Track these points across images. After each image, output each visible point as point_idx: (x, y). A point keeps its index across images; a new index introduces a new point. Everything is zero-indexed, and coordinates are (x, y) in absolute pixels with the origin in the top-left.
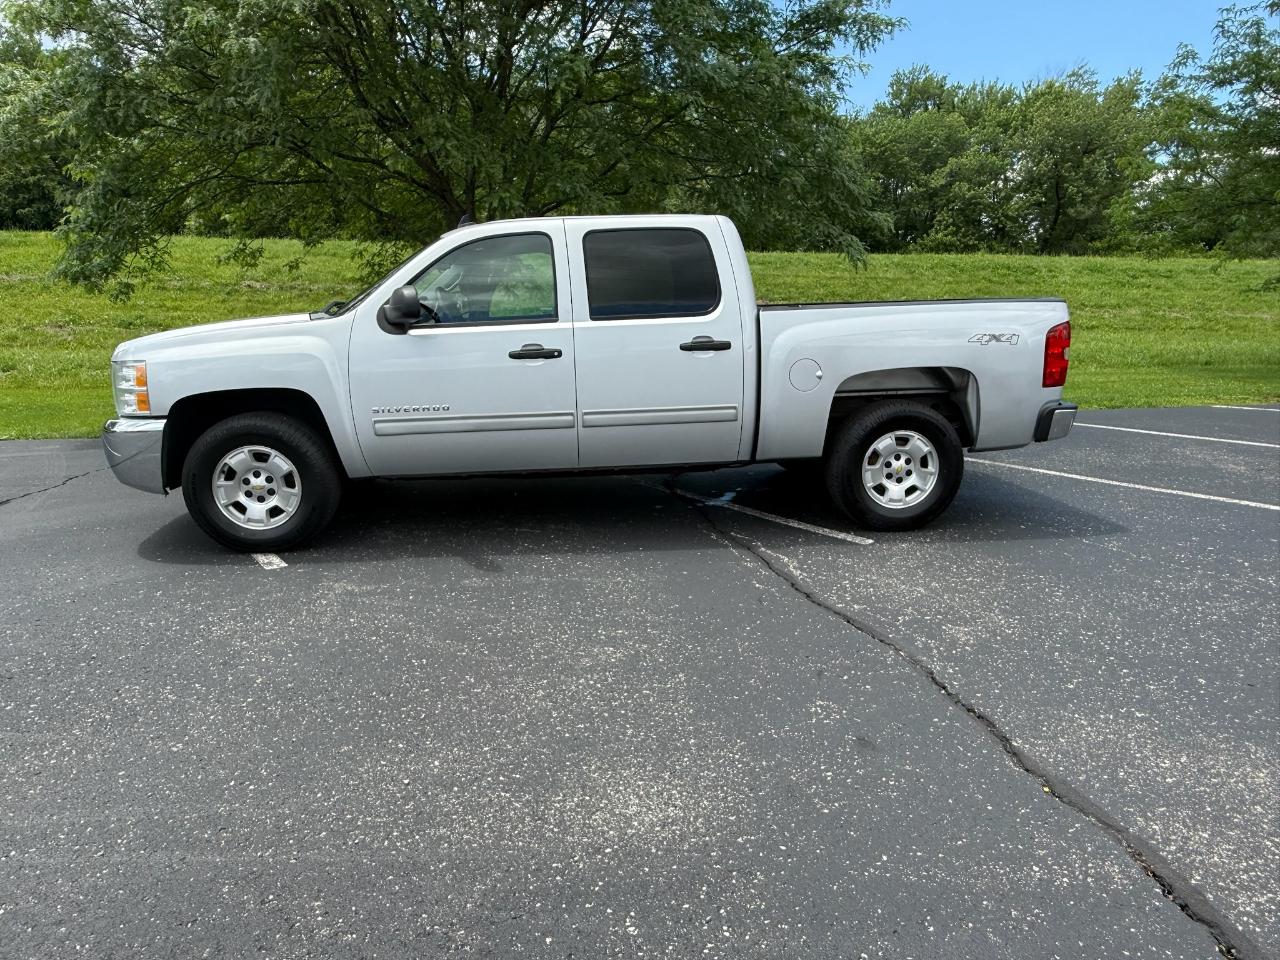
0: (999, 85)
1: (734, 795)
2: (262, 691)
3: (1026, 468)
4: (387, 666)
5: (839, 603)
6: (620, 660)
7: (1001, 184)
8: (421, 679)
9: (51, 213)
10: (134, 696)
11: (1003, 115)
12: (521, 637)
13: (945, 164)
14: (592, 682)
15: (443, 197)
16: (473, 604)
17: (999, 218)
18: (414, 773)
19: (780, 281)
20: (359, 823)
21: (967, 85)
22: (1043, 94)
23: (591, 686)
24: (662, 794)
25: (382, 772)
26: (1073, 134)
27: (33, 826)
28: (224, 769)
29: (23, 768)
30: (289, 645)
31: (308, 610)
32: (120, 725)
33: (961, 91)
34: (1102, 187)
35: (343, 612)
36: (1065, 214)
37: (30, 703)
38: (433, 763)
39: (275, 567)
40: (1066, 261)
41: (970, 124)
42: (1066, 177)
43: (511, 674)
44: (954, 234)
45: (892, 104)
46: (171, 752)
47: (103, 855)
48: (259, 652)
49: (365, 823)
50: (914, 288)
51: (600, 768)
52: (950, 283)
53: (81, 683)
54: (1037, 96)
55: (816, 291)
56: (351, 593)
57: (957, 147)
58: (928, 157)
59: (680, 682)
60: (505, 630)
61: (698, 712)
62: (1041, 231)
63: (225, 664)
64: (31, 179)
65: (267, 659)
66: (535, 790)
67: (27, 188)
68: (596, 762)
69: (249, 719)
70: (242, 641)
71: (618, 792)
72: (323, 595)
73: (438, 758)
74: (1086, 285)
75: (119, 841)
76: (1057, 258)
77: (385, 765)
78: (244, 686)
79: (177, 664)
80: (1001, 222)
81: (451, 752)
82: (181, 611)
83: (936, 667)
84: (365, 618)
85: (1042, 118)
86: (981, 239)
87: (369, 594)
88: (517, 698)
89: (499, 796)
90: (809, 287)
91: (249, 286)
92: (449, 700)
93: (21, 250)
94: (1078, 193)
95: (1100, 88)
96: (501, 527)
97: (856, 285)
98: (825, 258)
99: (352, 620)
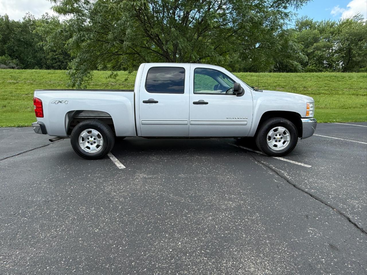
0: (330, 20)
1: (289, 266)
2: (121, 211)
3: (357, 142)
4: (159, 205)
5: (306, 189)
6: (235, 207)
7: (330, 51)
8: (170, 210)
9: (61, 65)
10: (83, 211)
11: (332, 30)
12: (200, 196)
13: (313, 45)
14: (227, 215)
15: (167, 58)
16: (183, 183)
17: (330, 61)
18: (173, 247)
19: (262, 81)
20: (157, 266)
21: (320, 21)
22: (345, 23)
23: (227, 217)
24: (262, 263)
25: (162, 246)
26: (355, 35)
27: (54, 258)
28: (111, 240)
29: (51, 235)
30: (128, 195)
31: (133, 183)
32: (80, 221)
33: (318, 23)
34: (364, 51)
35: (143, 184)
36: (352, 60)
37: (53, 211)
38: (179, 243)
39: (122, 168)
40: (355, 74)
41: (321, 33)
42: (353, 48)
43: (199, 210)
44: (315, 67)
45: (295, 28)
46: (95, 232)
47: (75, 271)
48: (120, 197)
49: (159, 266)
50: (305, 83)
51: (237, 250)
52: (316, 81)
53: (68, 205)
54: (343, 24)
55: (274, 84)
56: (145, 178)
57: (316, 40)
58: (307, 44)
59: (257, 217)
60: (195, 193)
61: (267, 229)
62: (343, 65)
63: (109, 201)
64: (56, 56)
65: (122, 200)
66: (215, 257)
67: (55, 59)
68: (235, 248)
69: (118, 221)
70: (114, 193)
71: (245, 261)
72: (137, 178)
73: (180, 241)
74: (362, 82)
75: (80, 266)
76: (351, 73)
77: (163, 243)
78: (115, 209)
79: (95, 200)
80: (330, 63)
81: (184, 239)
82: (96, 181)
83: (350, 217)
84: (150, 187)
85: (345, 30)
86: (324, 68)
87: (150, 178)
88: (203, 219)
89: (203, 259)
90: (271, 83)
91: (111, 84)
92: (180, 219)
93: (53, 75)
94: (356, 53)
95: (364, 20)
96: (188, 157)
97: (286, 82)
98: (276, 74)
99: (146, 187)
